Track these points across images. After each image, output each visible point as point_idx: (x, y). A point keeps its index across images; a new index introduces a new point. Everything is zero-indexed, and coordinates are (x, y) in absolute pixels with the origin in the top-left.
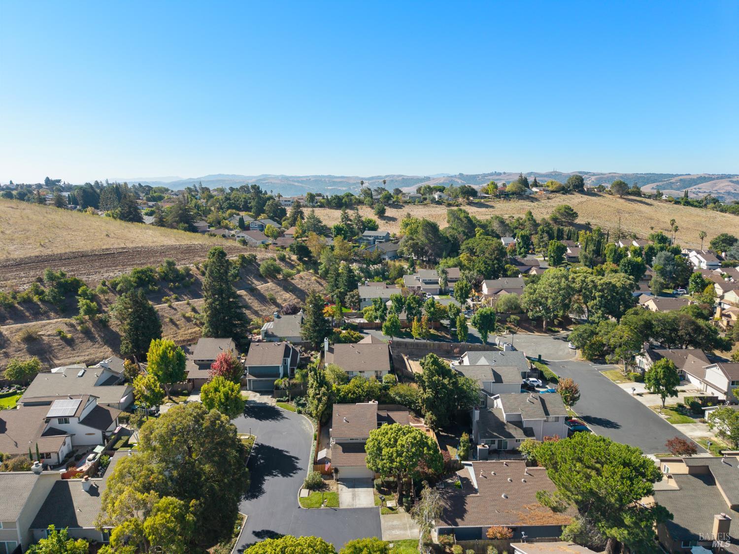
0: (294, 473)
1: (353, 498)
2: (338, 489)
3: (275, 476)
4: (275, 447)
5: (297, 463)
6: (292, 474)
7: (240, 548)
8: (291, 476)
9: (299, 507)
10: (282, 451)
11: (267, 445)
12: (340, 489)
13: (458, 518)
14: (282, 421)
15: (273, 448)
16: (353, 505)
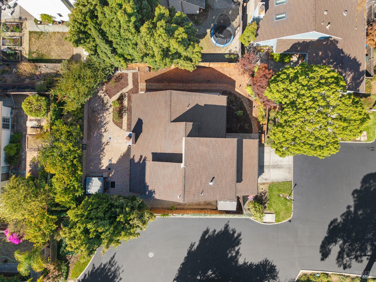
0: (234, 232)
1: (278, 167)
2: (264, 184)
3: (237, 253)
4: (182, 261)
5: (215, 231)
6: (236, 235)
7: (342, 267)
8: (239, 235)
9: (290, 221)
10: (189, 253)
11: (177, 272)
12: (264, 181)
13: (359, 69)
14: (119, 264)
15: (183, 264)
16: (289, 168)
